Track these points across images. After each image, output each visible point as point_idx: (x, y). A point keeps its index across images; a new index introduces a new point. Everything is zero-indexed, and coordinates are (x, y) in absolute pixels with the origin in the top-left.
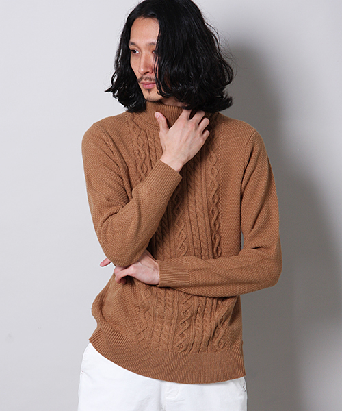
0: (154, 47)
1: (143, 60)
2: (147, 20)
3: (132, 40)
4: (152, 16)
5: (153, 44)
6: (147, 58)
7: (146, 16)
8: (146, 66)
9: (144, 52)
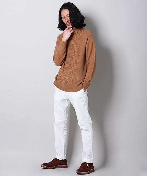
0: (68, 16)
1: (66, 19)
2: (65, 10)
3: (62, 15)
4: (66, 9)
5: (68, 15)
6: (67, 18)
7: (64, 9)
8: (67, 20)
9: (66, 17)
